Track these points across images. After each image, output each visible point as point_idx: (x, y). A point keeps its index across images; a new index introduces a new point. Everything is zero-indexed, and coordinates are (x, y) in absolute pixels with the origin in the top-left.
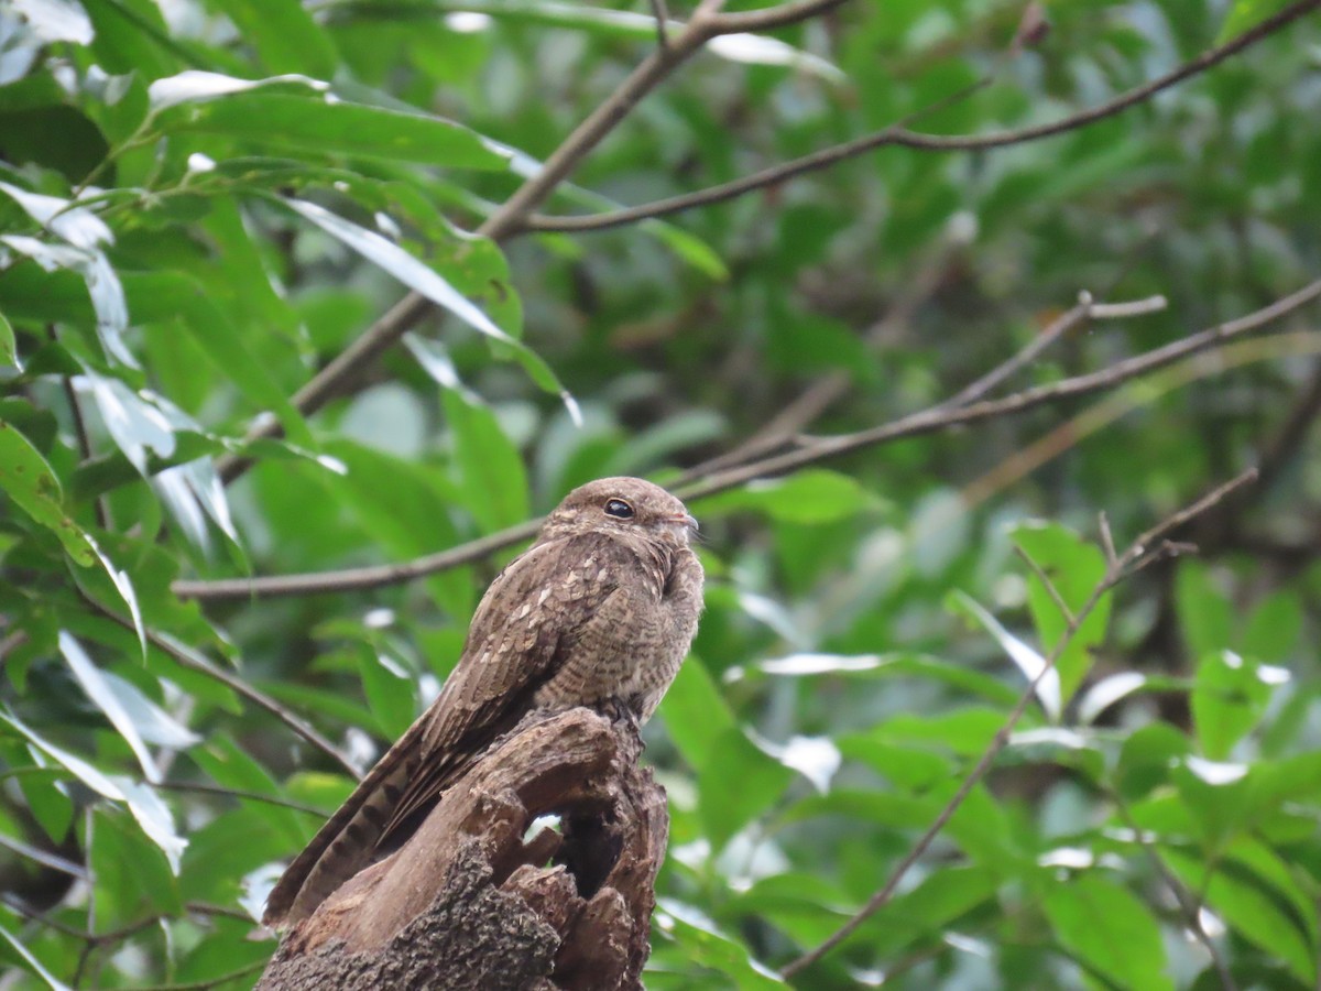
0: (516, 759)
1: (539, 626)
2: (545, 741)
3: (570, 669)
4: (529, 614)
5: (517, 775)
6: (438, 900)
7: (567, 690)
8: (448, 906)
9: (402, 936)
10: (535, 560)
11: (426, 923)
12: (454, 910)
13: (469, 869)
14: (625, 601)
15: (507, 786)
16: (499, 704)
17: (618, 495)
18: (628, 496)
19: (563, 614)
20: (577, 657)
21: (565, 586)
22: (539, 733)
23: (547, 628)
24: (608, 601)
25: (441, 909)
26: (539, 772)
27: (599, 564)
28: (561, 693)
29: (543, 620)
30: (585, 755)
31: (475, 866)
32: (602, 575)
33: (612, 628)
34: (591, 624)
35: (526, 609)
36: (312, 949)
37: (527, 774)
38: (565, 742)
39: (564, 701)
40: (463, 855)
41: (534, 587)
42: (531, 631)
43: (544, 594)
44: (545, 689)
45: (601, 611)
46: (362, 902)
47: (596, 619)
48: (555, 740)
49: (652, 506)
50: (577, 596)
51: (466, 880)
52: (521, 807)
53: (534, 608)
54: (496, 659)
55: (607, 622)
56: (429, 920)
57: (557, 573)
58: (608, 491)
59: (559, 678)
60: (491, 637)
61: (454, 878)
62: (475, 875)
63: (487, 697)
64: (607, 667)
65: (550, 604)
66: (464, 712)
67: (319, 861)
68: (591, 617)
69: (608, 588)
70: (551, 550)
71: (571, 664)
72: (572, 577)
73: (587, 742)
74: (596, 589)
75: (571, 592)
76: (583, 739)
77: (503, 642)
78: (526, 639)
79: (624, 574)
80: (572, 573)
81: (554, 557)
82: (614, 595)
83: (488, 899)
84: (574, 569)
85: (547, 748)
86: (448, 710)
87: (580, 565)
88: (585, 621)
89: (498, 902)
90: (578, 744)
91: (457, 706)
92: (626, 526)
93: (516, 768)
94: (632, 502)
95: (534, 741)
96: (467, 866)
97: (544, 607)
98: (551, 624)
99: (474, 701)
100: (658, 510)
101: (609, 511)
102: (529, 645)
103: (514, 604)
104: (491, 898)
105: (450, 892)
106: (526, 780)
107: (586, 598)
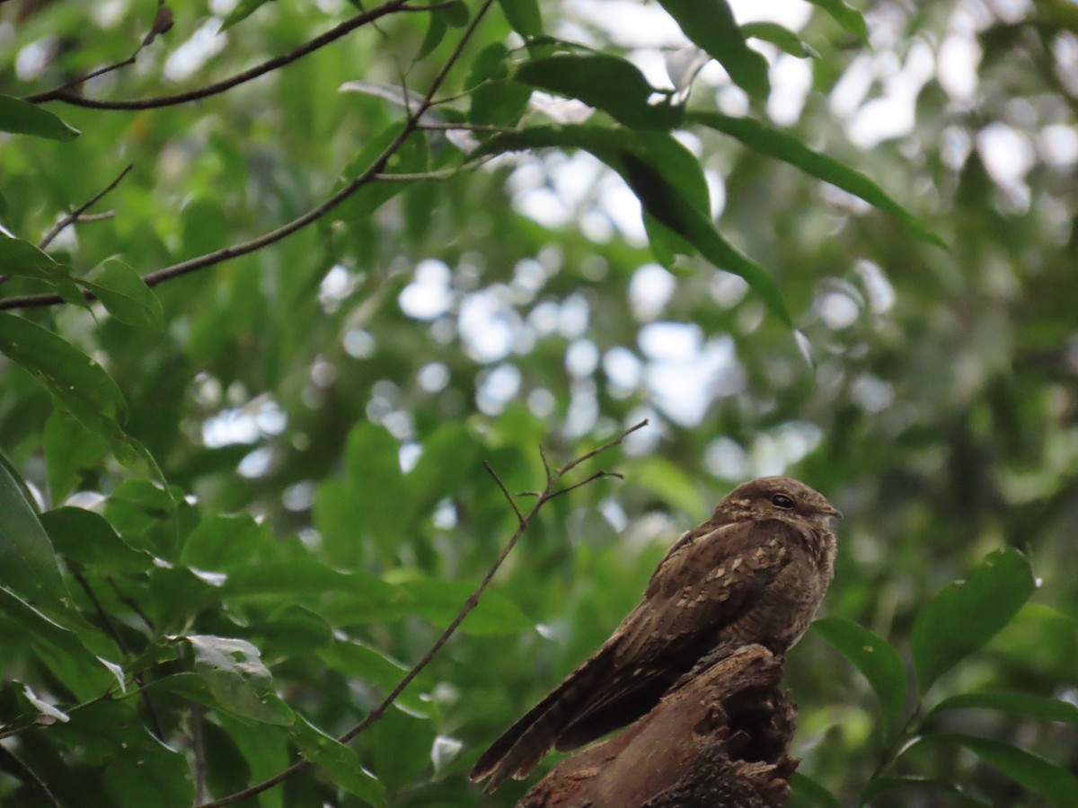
0: (721, 680)
1: (731, 585)
2: (740, 668)
3: (751, 617)
4: (724, 575)
5: (722, 691)
6: (684, 781)
7: (746, 631)
8: (691, 787)
9: (650, 804)
10: (726, 536)
11: (671, 796)
12: (697, 790)
13: (715, 762)
14: (797, 572)
15: (715, 699)
16: (693, 637)
17: (782, 491)
18: (790, 492)
19: (751, 577)
20: (758, 609)
21: (754, 558)
22: (737, 662)
23: (738, 586)
24: (785, 571)
25: (687, 788)
26: (736, 689)
27: (780, 545)
28: (742, 633)
29: (736, 580)
30: (764, 680)
31: (720, 760)
32: (782, 551)
33: (786, 590)
34: (771, 586)
35: (721, 572)
36: (554, 804)
37: (728, 692)
38: (752, 670)
39: (743, 639)
40: (711, 751)
41: (727, 556)
42: (725, 588)
43: (737, 563)
44: (729, 629)
45: (779, 577)
46: (598, 774)
47: (776, 583)
48: (745, 669)
49: (809, 500)
50: (764, 566)
51: (710, 770)
52: (726, 715)
53: (728, 571)
54: (691, 604)
55: (783, 585)
56: (675, 795)
57: (747, 547)
58: (774, 488)
59: (741, 622)
60: (688, 589)
61: (700, 767)
62: (719, 767)
63: (683, 632)
64: (778, 617)
65: (741, 569)
66: (660, 640)
67: (523, 735)
68: (772, 582)
69: (786, 561)
70: (739, 530)
71: (752, 613)
72: (760, 552)
73: (765, 671)
74: (777, 562)
75: (760, 563)
76: (763, 668)
77: (700, 593)
78: (720, 594)
79: (797, 552)
80: (760, 549)
81: (744, 534)
82: (790, 566)
83: (726, 784)
84: (762, 546)
85: (741, 673)
86: (644, 638)
87: (766, 543)
88: (768, 583)
89: (734, 787)
90: (760, 672)
91: (654, 635)
92: (792, 515)
93: (721, 685)
94: (793, 496)
95: (734, 668)
96: (714, 760)
97: (736, 571)
98: (742, 584)
99: (670, 633)
100: (813, 503)
101: (776, 503)
102: (723, 597)
103: (710, 567)
104: (730, 784)
105: (696, 776)
106: (728, 695)
107: (770, 567)
